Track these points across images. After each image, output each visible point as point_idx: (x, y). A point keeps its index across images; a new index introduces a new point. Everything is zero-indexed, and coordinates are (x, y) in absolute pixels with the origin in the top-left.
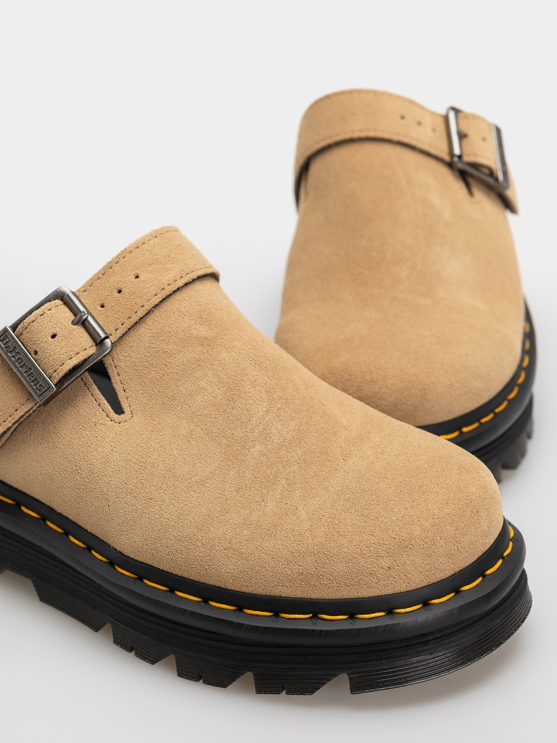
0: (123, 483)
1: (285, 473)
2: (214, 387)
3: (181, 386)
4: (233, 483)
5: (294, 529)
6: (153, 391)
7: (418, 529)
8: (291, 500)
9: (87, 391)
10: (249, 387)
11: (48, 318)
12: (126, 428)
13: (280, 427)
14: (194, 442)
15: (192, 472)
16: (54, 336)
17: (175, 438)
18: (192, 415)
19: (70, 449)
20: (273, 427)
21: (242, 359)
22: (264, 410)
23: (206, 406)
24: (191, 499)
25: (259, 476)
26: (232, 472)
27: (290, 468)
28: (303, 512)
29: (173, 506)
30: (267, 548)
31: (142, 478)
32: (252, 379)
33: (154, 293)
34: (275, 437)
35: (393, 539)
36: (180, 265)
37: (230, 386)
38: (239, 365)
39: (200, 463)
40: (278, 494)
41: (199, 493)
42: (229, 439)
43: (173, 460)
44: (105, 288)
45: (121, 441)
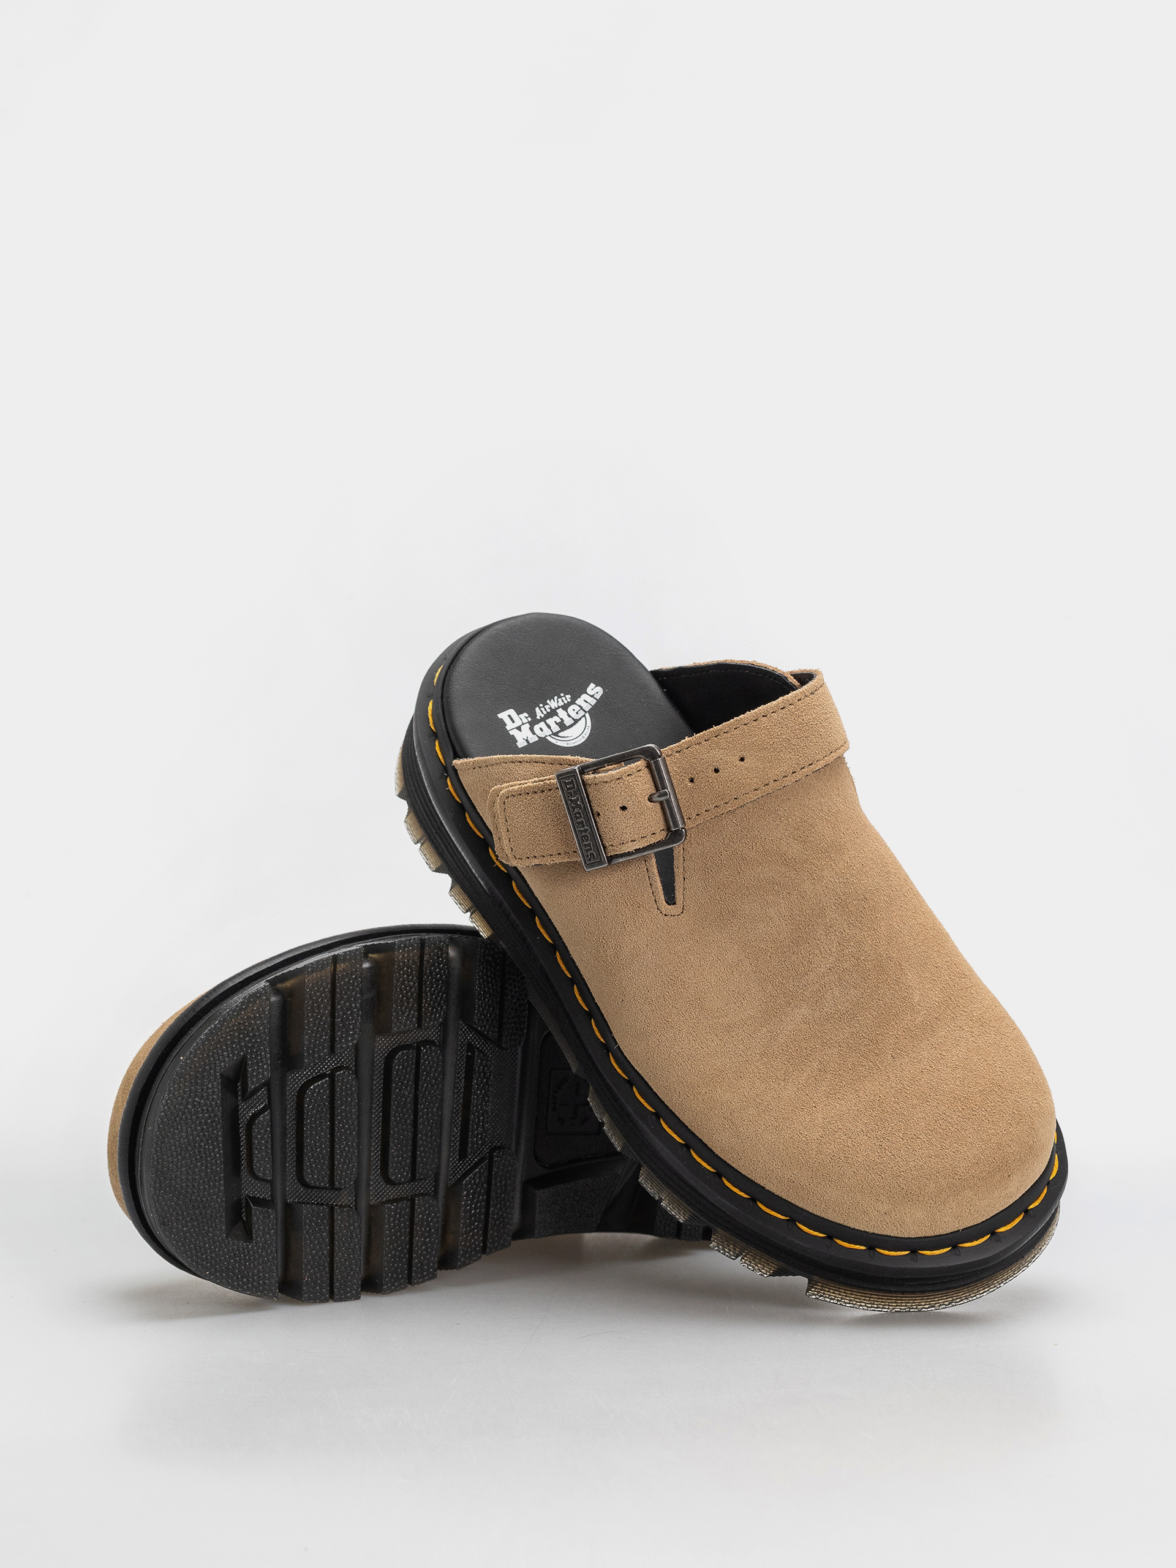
0: (645, 988)
1: (821, 1053)
2: (782, 920)
3: (747, 904)
4: (761, 1043)
5: (803, 1132)
6: (715, 896)
7: (932, 1185)
8: (814, 1092)
9: (643, 862)
10: (822, 932)
11: (623, 786)
12: (670, 926)
13: (837, 994)
14: (737, 976)
15: (723, 1010)
16: (624, 808)
17: (719, 962)
18: (746, 943)
19: (603, 917)
20: (830, 991)
21: (827, 895)
22: (828, 966)
23: (765, 939)
24: (709, 1043)
25: (792, 1046)
26: (765, 1028)
27: (829, 1050)
28: (820, 1115)
29: (688, 1042)
30: (767, 1140)
31: (667, 994)
32: (829, 924)
33: (755, 786)
34: (827, 1004)
35: (900, 1189)
36: (798, 755)
37: (800, 926)
38: (820, 903)
39: (735, 1003)
40: (804, 1078)
41: (720, 1039)
42: (776, 988)
43: (707, 987)
44: (701, 759)
45: (660, 939)
